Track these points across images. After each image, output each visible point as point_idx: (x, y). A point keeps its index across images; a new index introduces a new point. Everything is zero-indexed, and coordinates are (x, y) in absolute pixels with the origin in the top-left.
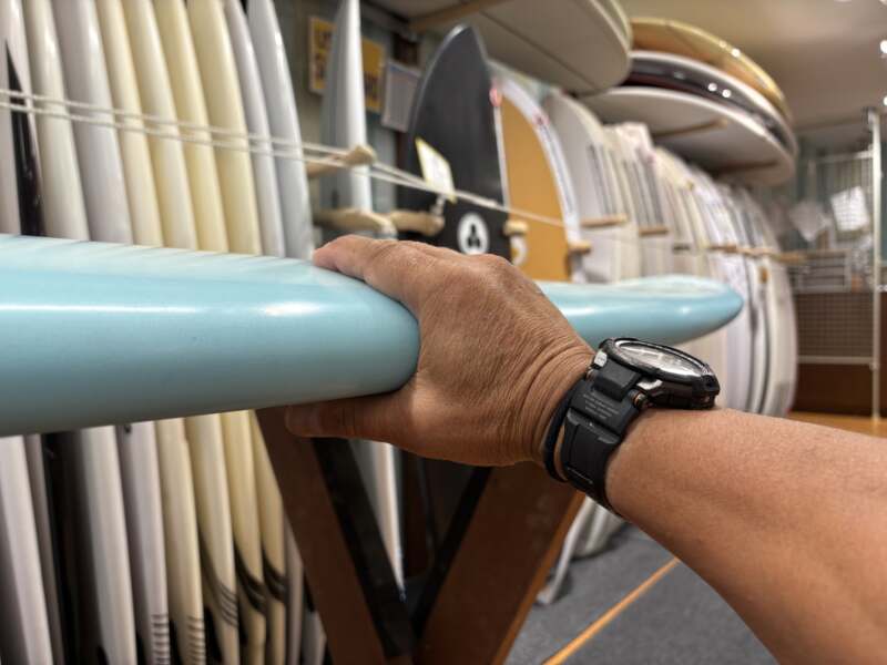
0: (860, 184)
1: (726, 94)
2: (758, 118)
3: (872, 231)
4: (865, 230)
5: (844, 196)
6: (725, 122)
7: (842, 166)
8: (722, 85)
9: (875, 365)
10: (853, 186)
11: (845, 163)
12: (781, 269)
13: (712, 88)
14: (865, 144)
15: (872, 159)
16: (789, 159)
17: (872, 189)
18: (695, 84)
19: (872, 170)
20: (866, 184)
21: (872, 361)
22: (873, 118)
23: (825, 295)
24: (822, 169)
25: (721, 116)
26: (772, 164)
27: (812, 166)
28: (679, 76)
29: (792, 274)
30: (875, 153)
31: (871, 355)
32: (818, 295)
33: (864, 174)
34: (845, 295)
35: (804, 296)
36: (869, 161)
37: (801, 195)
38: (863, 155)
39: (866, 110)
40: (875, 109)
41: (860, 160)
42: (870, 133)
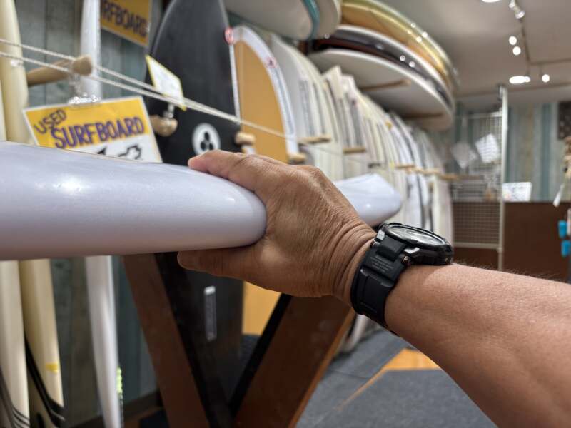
0: (494, 133)
1: (412, 65)
2: (430, 82)
3: (500, 164)
4: (496, 163)
5: (483, 140)
6: (409, 82)
7: (482, 121)
8: (409, 59)
9: (500, 249)
10: (489, 133)
11: (485, 119)
12: (445, 184)
13: (402, 59)
14: (497, 107)
15: (501, 117)
16: (450, 113)
17: (501, 136)
18: (391, 55)
19: (501, 124)
20: (497, 133)
21: (498, 247)
22: (503, 91)
23: (470, 203)
24: (470, 122)
25: (407, 78)
26: (439, 115)
27: (464, 121)
28: (379, 47)
29: (451, 189)
30: (503, 114)
31: (497, 242)
32: (466, 203)
33: (496, 127)
34: (483, 203)
35: (459, 203)
36: (499, 118)
37: (457, 139)
38: (496, 115)
39: (499, 86)
40: (504, 85)
41: (494, 118)
42: (501, 100)
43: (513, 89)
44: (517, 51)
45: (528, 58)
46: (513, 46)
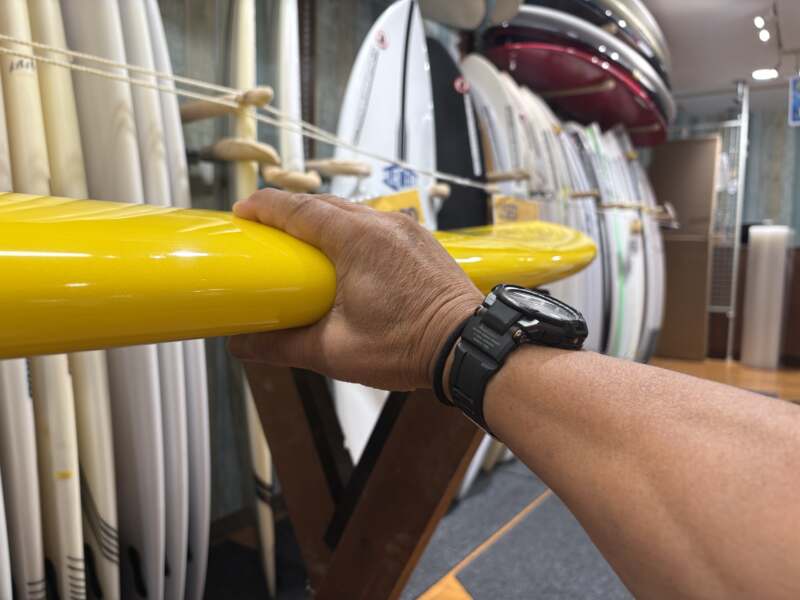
9: (731, 313)
13: (602, 49)
14: (733, 113)
15: (740, 128)
19: (739, 138)
21: (729, 310)
22: (743, 91)
30: (743, 122)
31: (728, 304)
33: (732, 141)
36: (737, 129)
38: (733, 124)
39: (737, 83)
40: (744, 83)
41: (730, 128)
42: (739, 104)
43: (757, 88)
44: (765, 36)
45: (780, 45)
46: (760, 30)
